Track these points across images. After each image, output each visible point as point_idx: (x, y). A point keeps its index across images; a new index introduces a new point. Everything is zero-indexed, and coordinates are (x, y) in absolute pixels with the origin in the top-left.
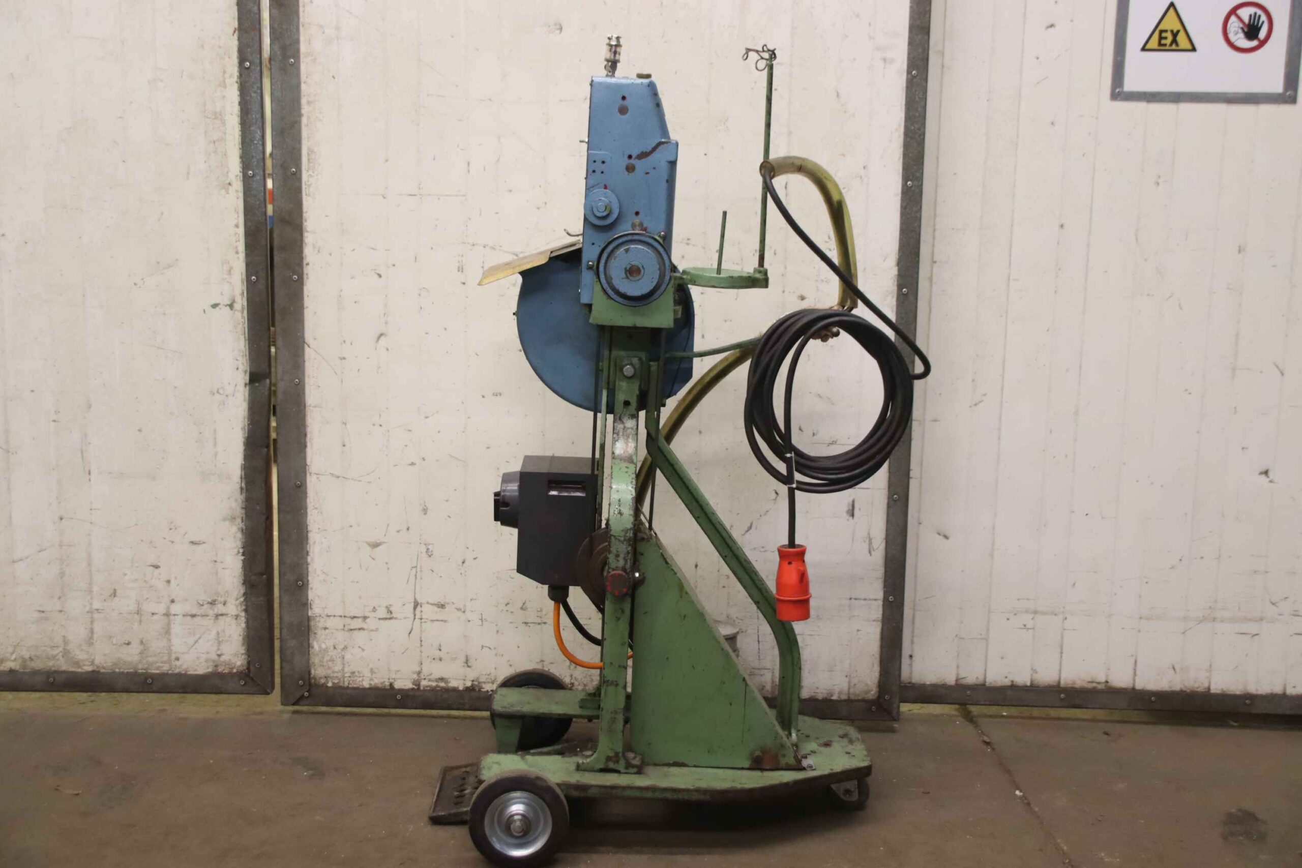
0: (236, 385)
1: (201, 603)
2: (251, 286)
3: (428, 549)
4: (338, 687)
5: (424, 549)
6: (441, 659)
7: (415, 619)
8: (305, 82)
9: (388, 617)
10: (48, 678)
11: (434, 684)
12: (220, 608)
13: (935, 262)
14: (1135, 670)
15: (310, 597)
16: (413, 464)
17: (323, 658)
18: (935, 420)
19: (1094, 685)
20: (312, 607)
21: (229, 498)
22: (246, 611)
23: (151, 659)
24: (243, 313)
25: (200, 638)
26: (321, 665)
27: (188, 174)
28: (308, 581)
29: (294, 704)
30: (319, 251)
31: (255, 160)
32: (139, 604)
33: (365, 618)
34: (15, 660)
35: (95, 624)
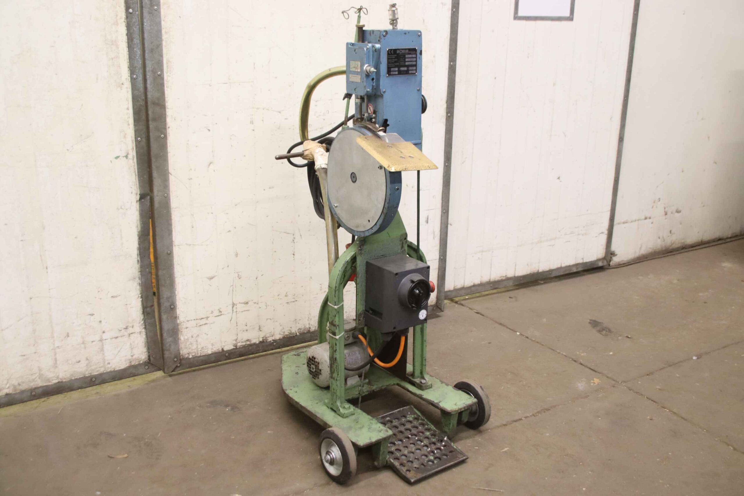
0: (131, 202)
1: (120, 329)
2: (138, 143)
3: (239, 275)
4: (194, 357)
5: (236, 275)
6: (247, 331)
7: (233, 312)
9: (220, 314)
10: (31, 393)
11: (244, 344)
12: (131, 330)
15: (178, 312)
16: (230, 231)
17: (186, 344)
19: (502, 278)
20: (179, 318)
21: (132, 268)
22: (145, 328)
23: (93, 368)
24: (133, 159)
25: (121, 349)
26: (185, 348)
27: (97, 79)
28: (176, 304)
29: (172, 372)
30: (175, 119)
31: (137, 68)
32: (83, 338)
33: (207, 318)
34: (9, 387)
35: (57, 355)
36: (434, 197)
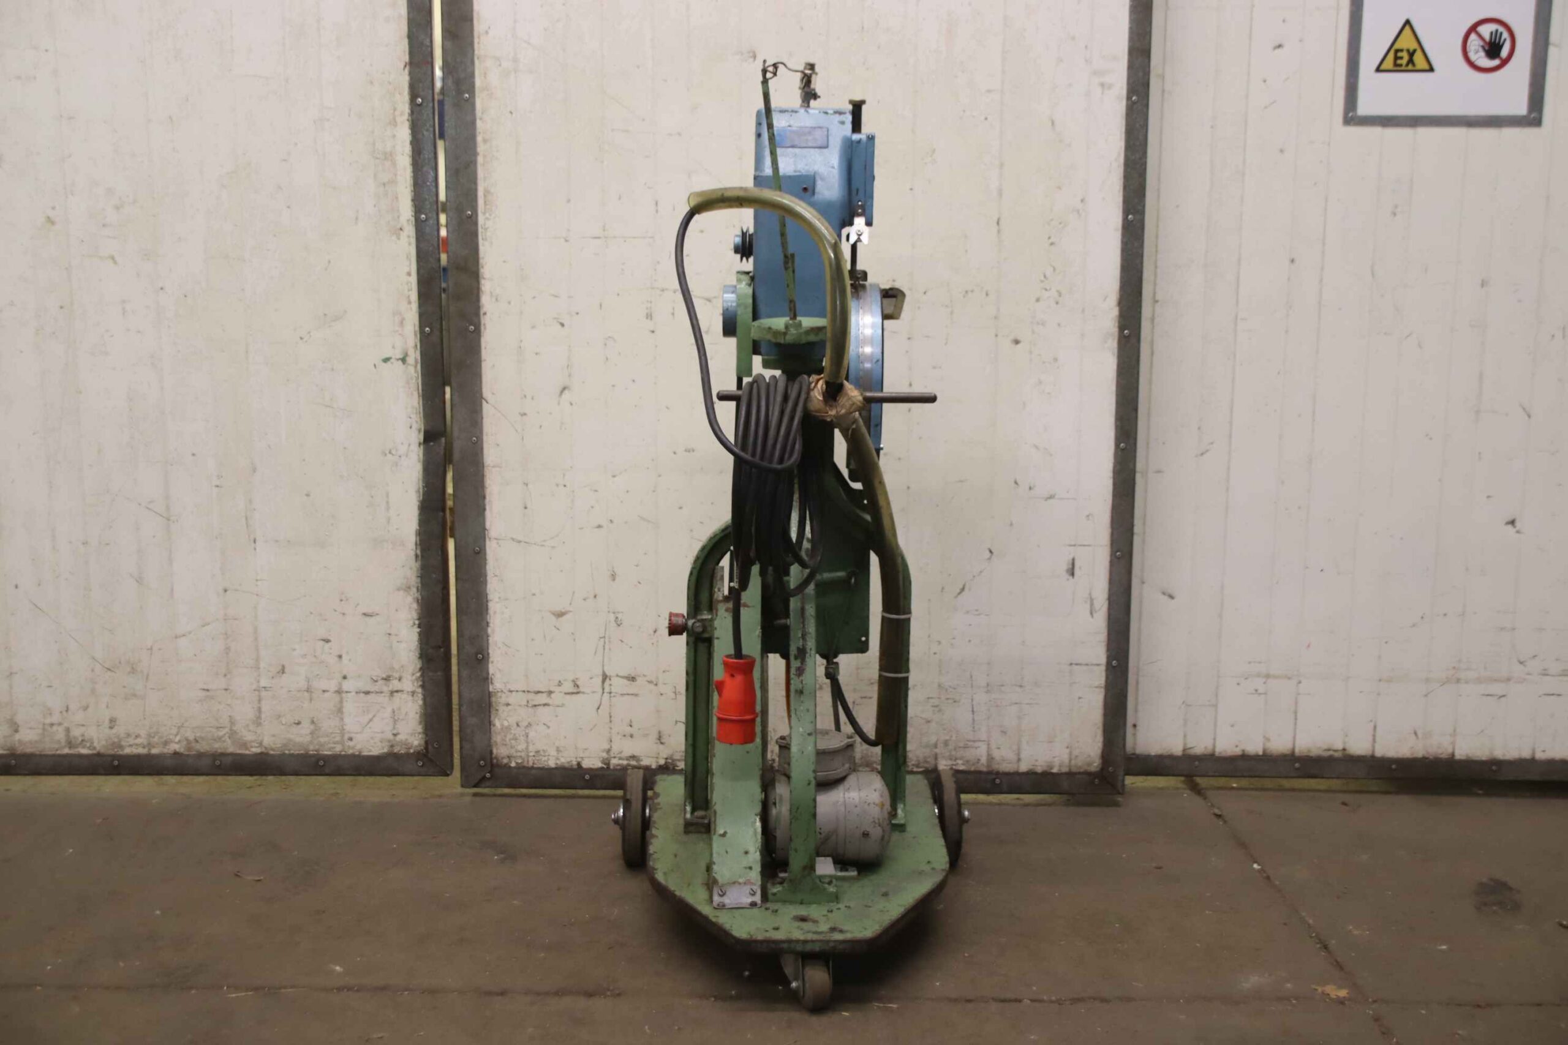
0: (409, 445)
1: (375, 678)
2: (424, 338)
3: (617, 618)
4: (520, 767)
5: (612, 617)
6: (632, 736)
7: (603, 693)
8: (481, 119)
9: (575, 691)
10: (214, 761)
11: (625, 762)
12: (395, 684)
13: (1157, 301)
14: (1374, 736)
15: (491, 671)
16: (599, 527)
17: (505, 736)
18: (1159, 472)
19: (1331, 753)
20: (493, 682)
21: (403, 566)
22: (423, 686)
23: (322, 740)
24: (416, 367)
25: (374, 716)
26: (503, 744)
27: (357, 219)
28: (488, 654)
29: (475, 786)
31: (427, 203)
32: (309, 681)
33: (550, 692)
34: (180, 741)
35: (263, 702)
36: (1090, 517)
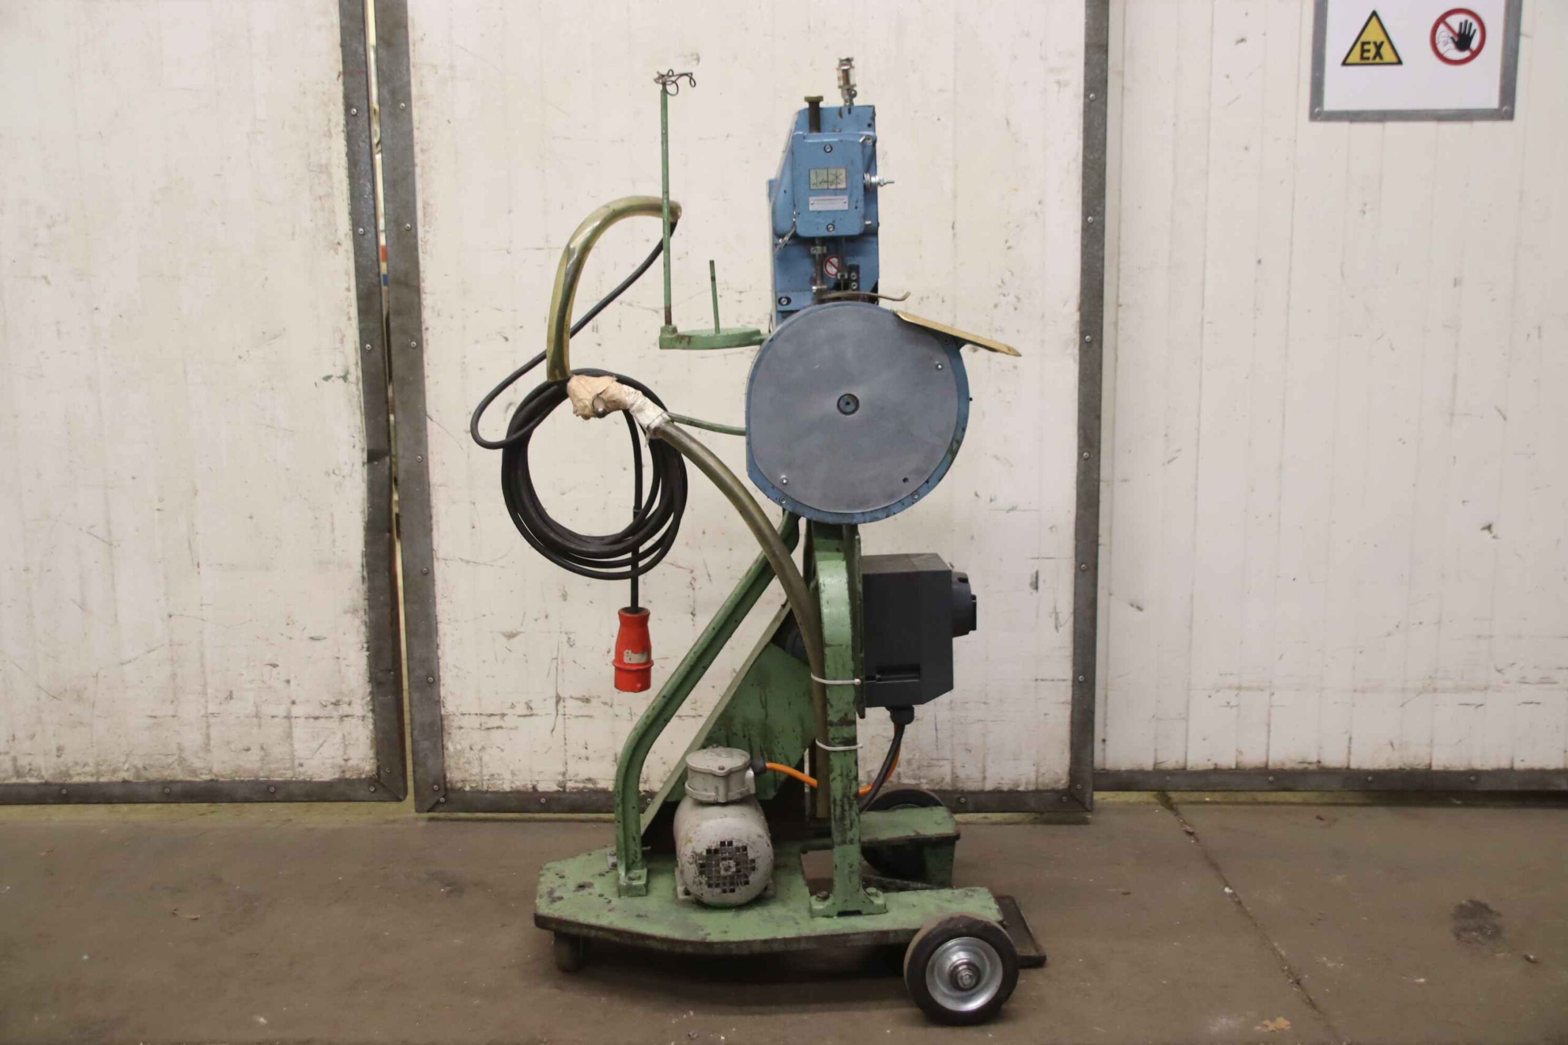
0: (353, 465)
1: (324, 704)
2: (365, 355)
3: (569, 638)
4: (476, 792)
5: (564, 638)
6: (587, 759)
7: (557, 715)
8: (418, 129)
9: (528, 713)
10: (164, 788)
11: (581, 785)
12: (345, 709)
13: (1120, 305)
14: (1349, 747)
15: (443, 693)
17: (459, 760)
18: (1125, 481)
19: (1306, 765)
20: (445, 705)
21: (350, 589)
22: (373, 711)
23: (273, 766)
24: (357, 384)
25: (325, 741)
26: (457, 768)
27: (293, 234)
28: (439, 676)
29: (429, 811)
30: (439, 314)
31: (365, 216)
32: (257, 708)
33: (503, 715)
34: (128, 770)
35: (212, 729)
36: (1054, 529)
